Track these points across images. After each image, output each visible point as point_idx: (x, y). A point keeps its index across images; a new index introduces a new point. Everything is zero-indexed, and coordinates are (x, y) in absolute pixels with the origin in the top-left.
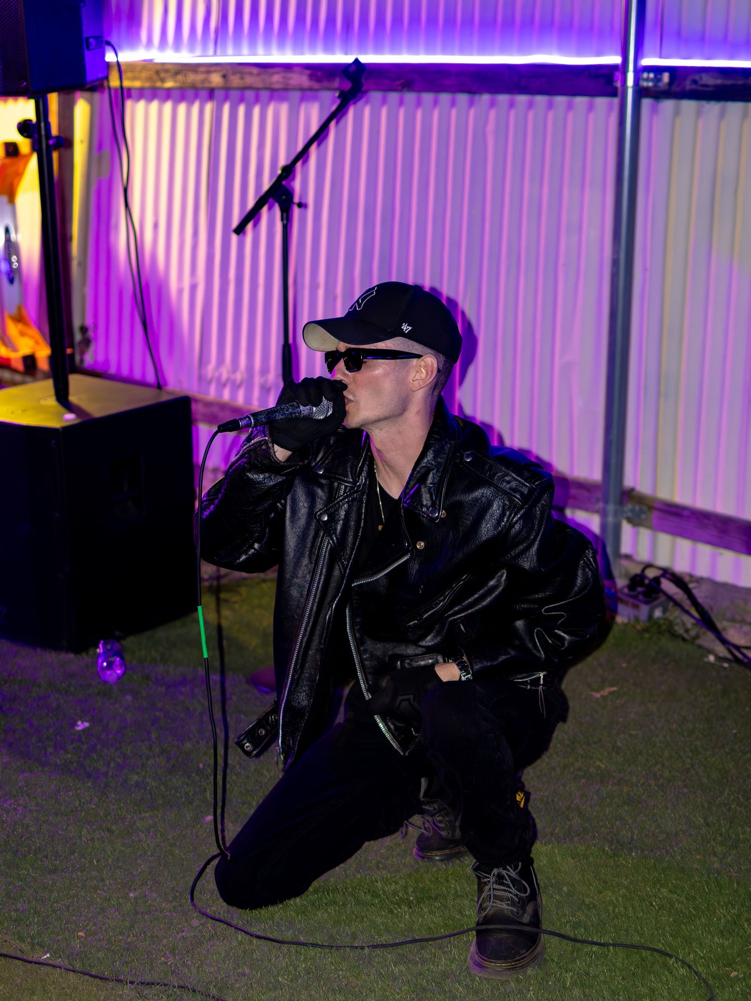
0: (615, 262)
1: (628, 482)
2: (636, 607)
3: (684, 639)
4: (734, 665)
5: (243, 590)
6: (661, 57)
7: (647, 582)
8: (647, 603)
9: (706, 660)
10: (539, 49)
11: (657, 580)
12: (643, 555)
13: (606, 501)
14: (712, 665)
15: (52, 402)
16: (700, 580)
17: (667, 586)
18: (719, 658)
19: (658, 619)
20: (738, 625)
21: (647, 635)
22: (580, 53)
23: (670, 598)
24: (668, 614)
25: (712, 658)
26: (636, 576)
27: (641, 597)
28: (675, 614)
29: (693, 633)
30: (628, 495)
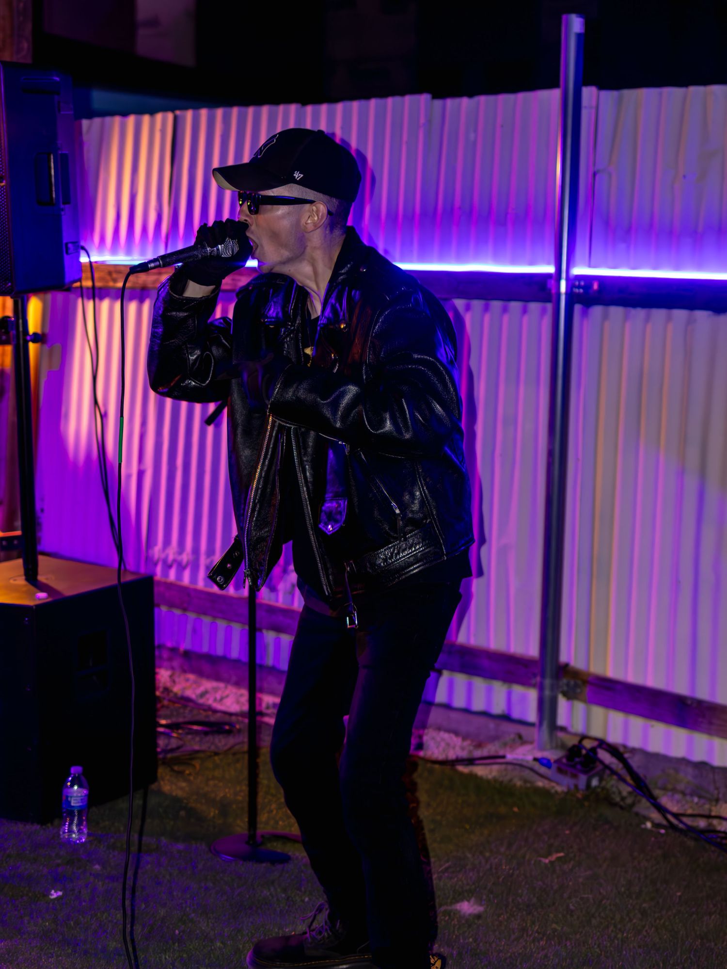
0: (550, 453)
1: (563, 658)
2: (575, 776)
3: (622, 808)
4: (670, 831)
5: (197, 764)
6: (590, 266)
7: (584, 752)
8: (585, 772)
9: (643, 826)
10: (476, 258)
11: (593, 750)
12: (578, 727)
13: (543, 676)
14: (650, 831)
15: (21, 581)
16: (633, 751)
17: (605, 756)
18: (657, 825)
19: (596, 787)
20: (670, 793)
21: (586, 804)
22: (514, 262)
23: (607, 767)
24: (604, 783)
25: (649, 825)
26: (574, 746)
27: (579, 767)
28: (612, 783)
29: (629, 801)
30: (564, 670)
